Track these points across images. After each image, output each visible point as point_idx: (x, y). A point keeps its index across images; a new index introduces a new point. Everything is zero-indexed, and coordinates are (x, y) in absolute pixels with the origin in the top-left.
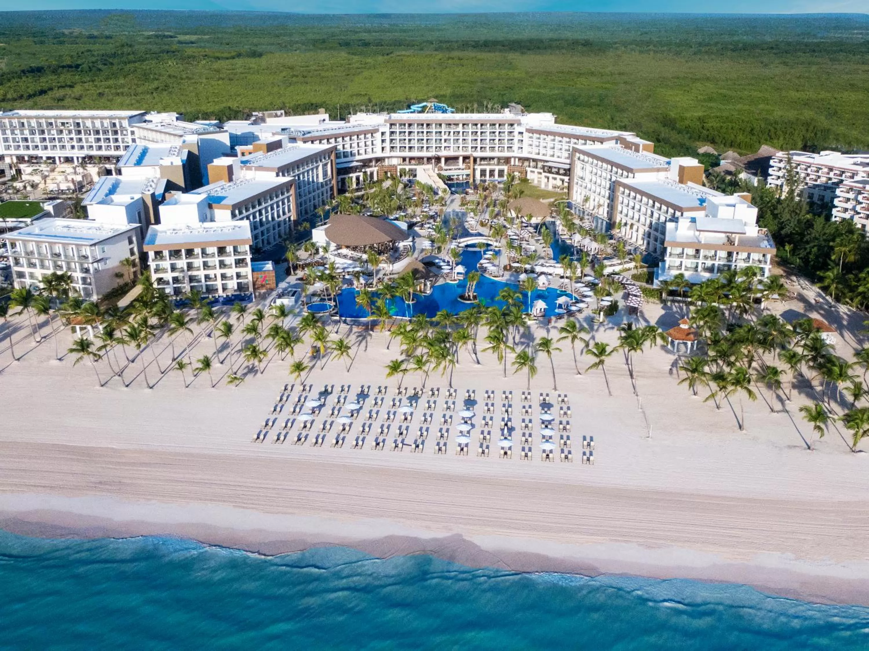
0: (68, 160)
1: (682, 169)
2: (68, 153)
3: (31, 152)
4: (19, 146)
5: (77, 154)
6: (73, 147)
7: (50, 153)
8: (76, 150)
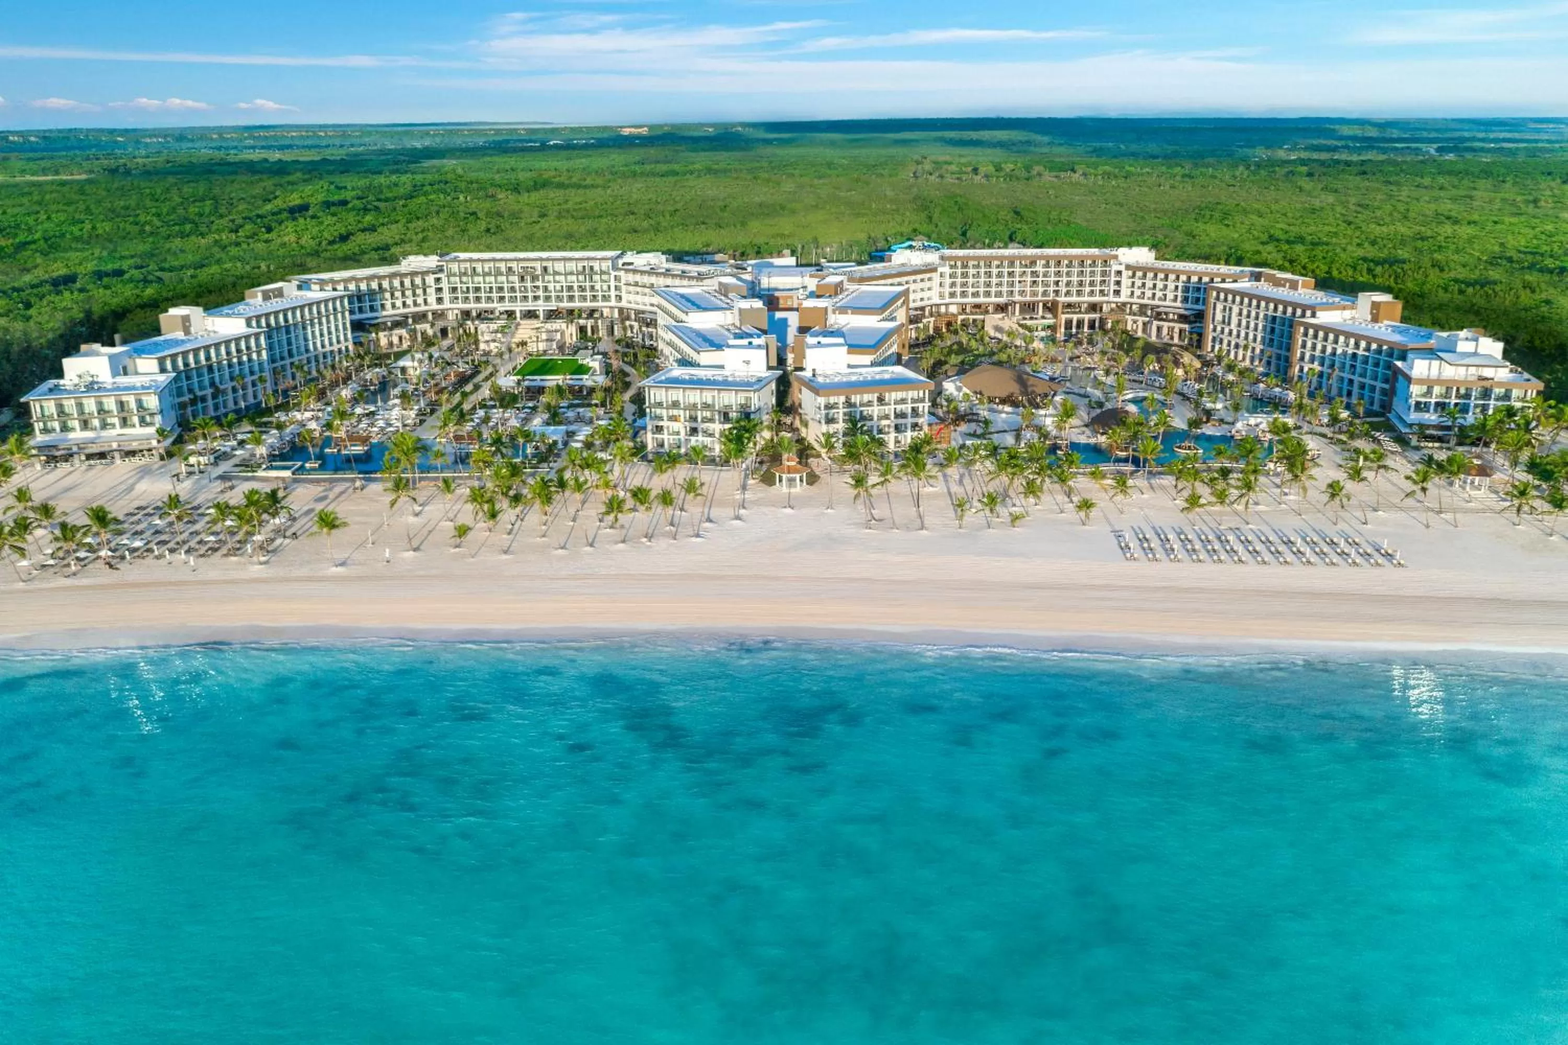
0: (531, 315)
1: (1375, 306)
2: (530, 306)
3: (484, 305)
4: (457, 298)
5: (541, 307)
6: (536, 298)
7: (507, 306)
8: (540, 302)
